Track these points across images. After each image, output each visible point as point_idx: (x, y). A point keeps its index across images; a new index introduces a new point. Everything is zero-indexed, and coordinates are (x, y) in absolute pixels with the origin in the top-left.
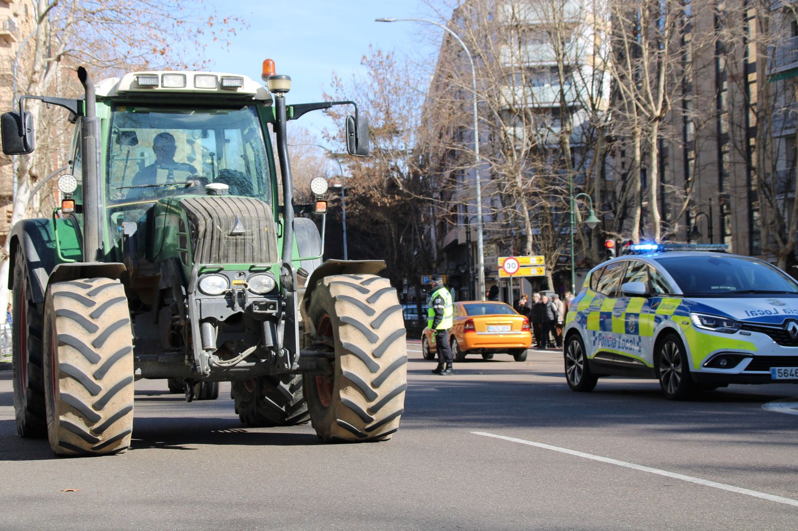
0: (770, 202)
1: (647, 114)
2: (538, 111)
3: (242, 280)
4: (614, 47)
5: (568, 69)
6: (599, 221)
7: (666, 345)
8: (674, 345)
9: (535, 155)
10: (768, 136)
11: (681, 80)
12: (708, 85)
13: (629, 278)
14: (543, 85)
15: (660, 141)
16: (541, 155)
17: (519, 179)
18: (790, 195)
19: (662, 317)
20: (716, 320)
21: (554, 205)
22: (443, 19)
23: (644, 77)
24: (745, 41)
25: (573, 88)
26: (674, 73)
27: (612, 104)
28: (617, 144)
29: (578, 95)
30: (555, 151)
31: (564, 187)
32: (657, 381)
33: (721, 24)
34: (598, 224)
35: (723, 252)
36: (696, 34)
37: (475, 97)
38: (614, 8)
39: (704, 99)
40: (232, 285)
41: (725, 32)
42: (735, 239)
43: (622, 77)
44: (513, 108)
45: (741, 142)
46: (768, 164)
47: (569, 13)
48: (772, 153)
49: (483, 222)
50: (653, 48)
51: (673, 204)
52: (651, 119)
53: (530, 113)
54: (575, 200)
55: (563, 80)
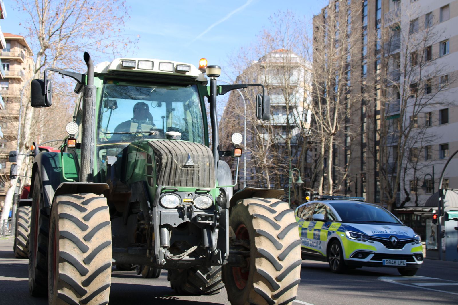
0: (385, 177)
1: (328, 132)
2: (275, 127)
3: (190, 199)
4: (313, 99)
5: (291, 108)
6: (303, 182)
7: (333, 246)
8: (337, 246)
9: (273, 148)
10: (385, 146)
11: (345, 116)
12: (357, 119)
13: (316, 212)
14: (279, 115)
15: (334, 145)
16: (276, 148)
17: (265, 160)
18: (394, 175)
19: (331, 232)
20: (358, 235)
21: (281, 173)
22: (232, 80)
23: (327, 114)
24: (375, 100)
25: (293, 117)
26: (341, 113)
27: (311, 126)
28: (313, 145)
29: (295, 121)
30: (283, 147)
31: (287, 165)
32: (328, 263)
33: (364, 91)
34: (302, 184)
35: (362, 201)
36: (352, 95)
37: (245, 119)
38: (314, 80)
39: (355, 126)
40: (183, 203)
41: (366, 95)
42: (368, 195)
43: (317, 113)
44: (264, 125)
45: (372, 148)
46: (385, 159)
47: (293, 81)
48: (386, 154)
49: (246, 180)
50: (332, 100)
51: (339, 176)
52: (330, 134)
53: (272, 128)
54: (292, 171)
55: (288, 113)
